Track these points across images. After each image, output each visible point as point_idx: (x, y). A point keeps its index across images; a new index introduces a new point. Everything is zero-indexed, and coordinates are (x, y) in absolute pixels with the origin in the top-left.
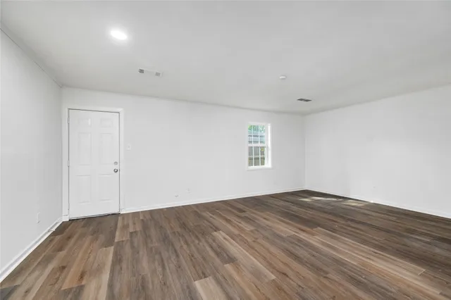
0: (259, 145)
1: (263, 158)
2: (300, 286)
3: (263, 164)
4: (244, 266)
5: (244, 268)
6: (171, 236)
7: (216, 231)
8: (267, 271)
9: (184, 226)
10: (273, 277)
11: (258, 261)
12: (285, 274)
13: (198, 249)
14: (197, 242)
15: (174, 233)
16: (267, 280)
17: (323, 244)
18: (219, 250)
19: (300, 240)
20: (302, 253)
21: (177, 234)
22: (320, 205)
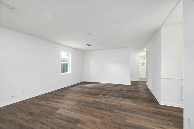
0: (65, 63)
1: (67, 69)
2: (111, 119)
3: (67, 72)
4: (84, 121)
5: (86, 122)
6: (26, 124)
7: (57, 110)
8: (96, 119)
9: (32, 114)
10: (100, 120)
11: (89, 116)
12: (103, 117)
13: (54, 124)
14: (50, 120)
15: (27, 121)
16: (99, 123)
17: (105, 101)
18: (67, 119)
19: (97, 102)
20: (102, 106)
21: (30, 121)
22: (93, 87)
